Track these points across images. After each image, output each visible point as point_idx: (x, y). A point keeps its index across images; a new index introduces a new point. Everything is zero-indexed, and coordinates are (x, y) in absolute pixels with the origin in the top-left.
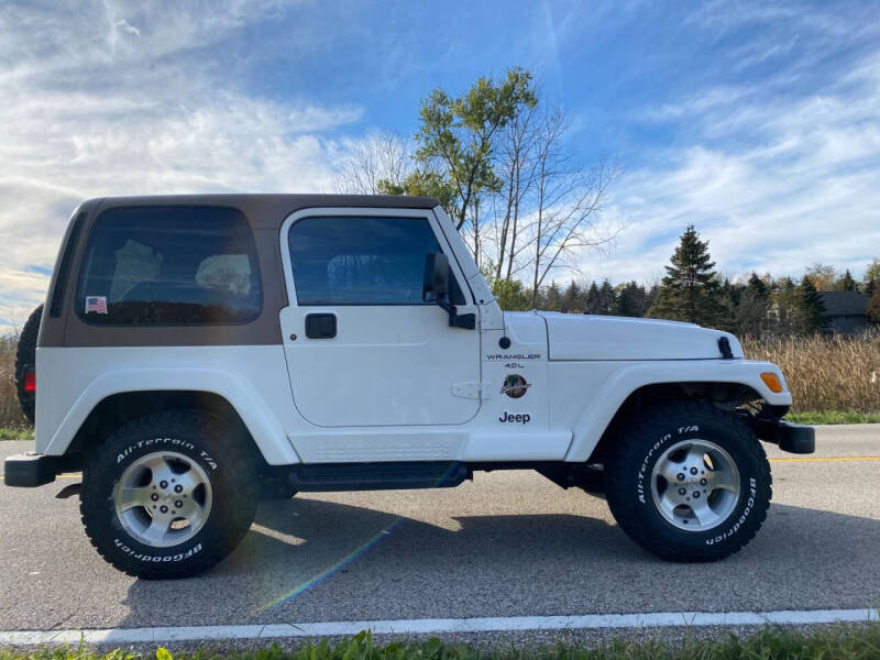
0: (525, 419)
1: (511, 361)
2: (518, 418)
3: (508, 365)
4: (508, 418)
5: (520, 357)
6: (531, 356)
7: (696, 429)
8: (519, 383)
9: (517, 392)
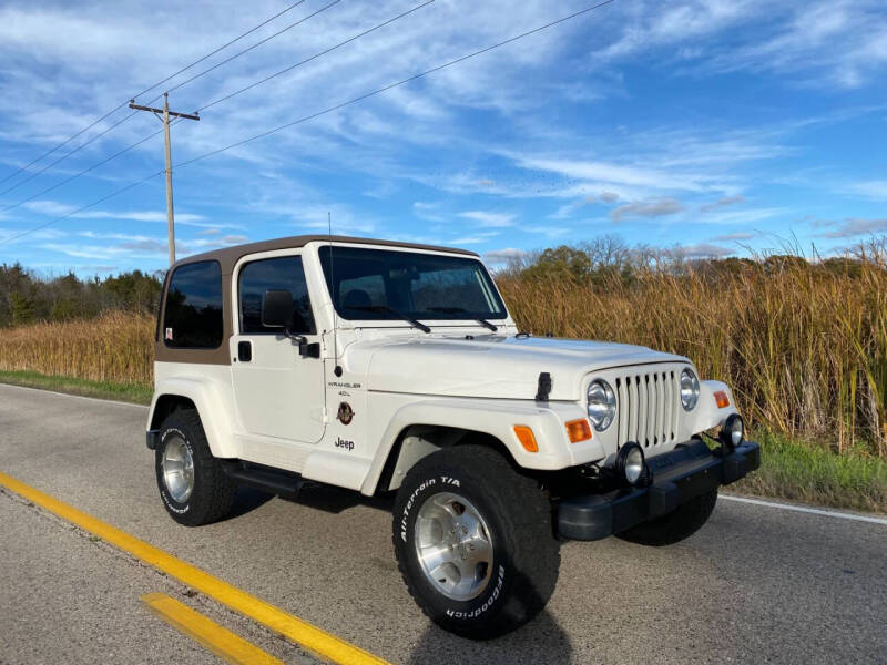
0: (350, 445)
1: (343, 389)
2: (346, 443)
3: (341, 393)
4: (340, 443)
5: (348, 385)
6: (355, 386)
7: (458, 484)
8: (348, 411)
9: (347, 419)
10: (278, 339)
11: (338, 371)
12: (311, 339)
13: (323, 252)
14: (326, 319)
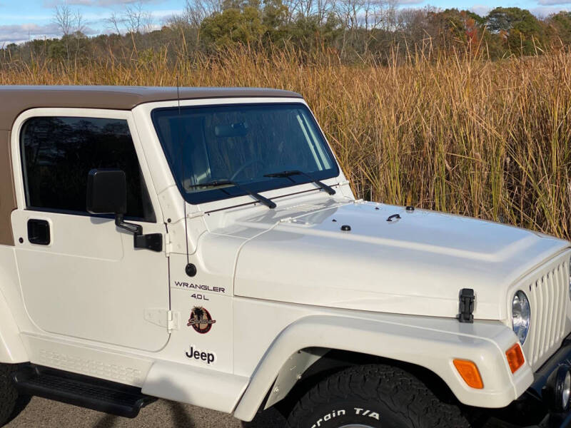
0: (209, 358)
1: (198, 291)
2: (203, 355)
3: (194, 296)
4: (193, 354)
5: (206, 288)
6: (215, 289)
7: (377, 417)
8: (205, 317)
9: (203, 326)
10: (94, 222)
11: (191, 270)
12: (148, 229)
13: (156, 115)
14: (170, 205)
